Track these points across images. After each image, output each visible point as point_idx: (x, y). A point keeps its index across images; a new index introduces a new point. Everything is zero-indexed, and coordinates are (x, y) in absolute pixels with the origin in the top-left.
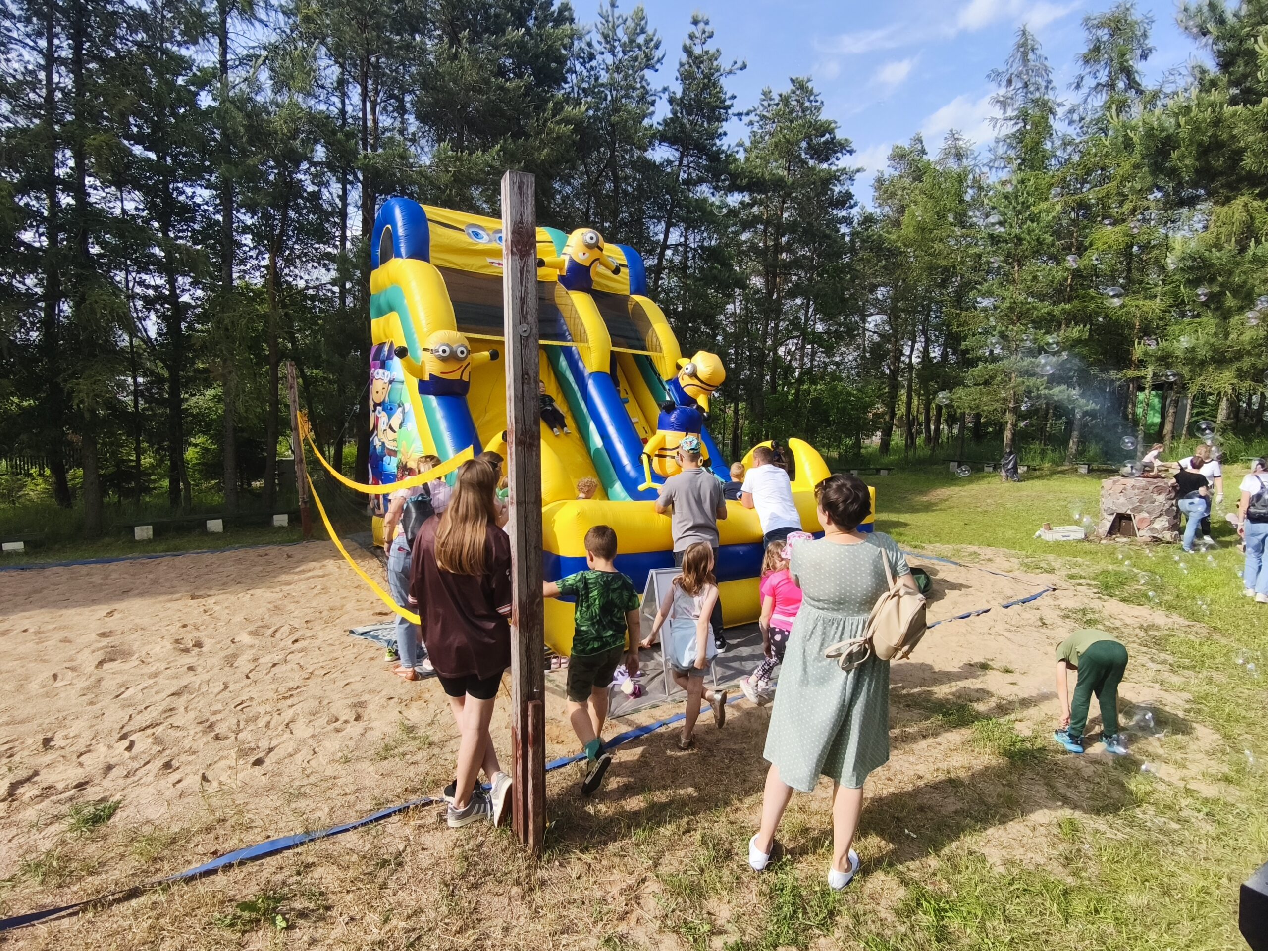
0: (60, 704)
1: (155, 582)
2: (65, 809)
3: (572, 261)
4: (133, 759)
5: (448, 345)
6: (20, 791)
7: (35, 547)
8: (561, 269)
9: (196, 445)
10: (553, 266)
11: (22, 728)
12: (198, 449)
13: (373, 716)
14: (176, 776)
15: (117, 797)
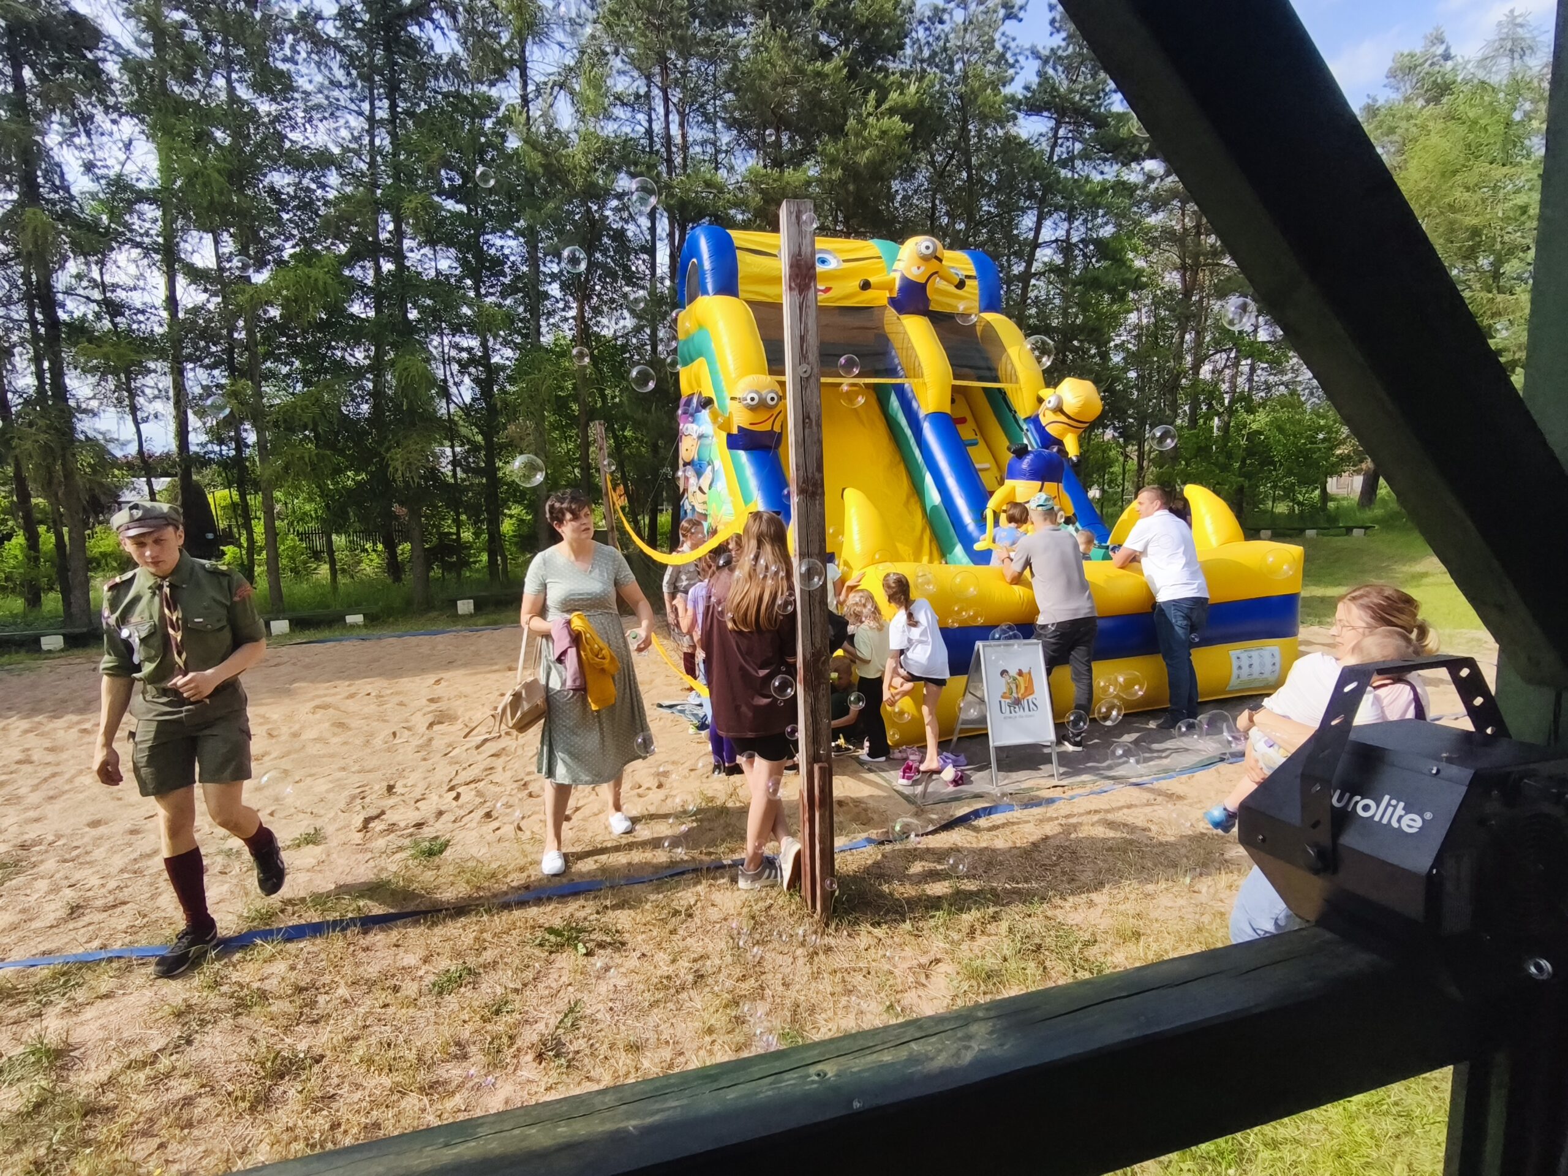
0: (400, 758)
1: (476, 654)
2: (407, 842)
3: (904, 279)
4: (460, 807)
5: (757, 392)
6: (372, 825)
7: (373, 620)
8: (891, 290)
9: (511, 516)
10: (881, 287)
11: (371, 776)
12: (514, 520)
13: (675, 784)
14: (496, 824)
15: (448, 836)
